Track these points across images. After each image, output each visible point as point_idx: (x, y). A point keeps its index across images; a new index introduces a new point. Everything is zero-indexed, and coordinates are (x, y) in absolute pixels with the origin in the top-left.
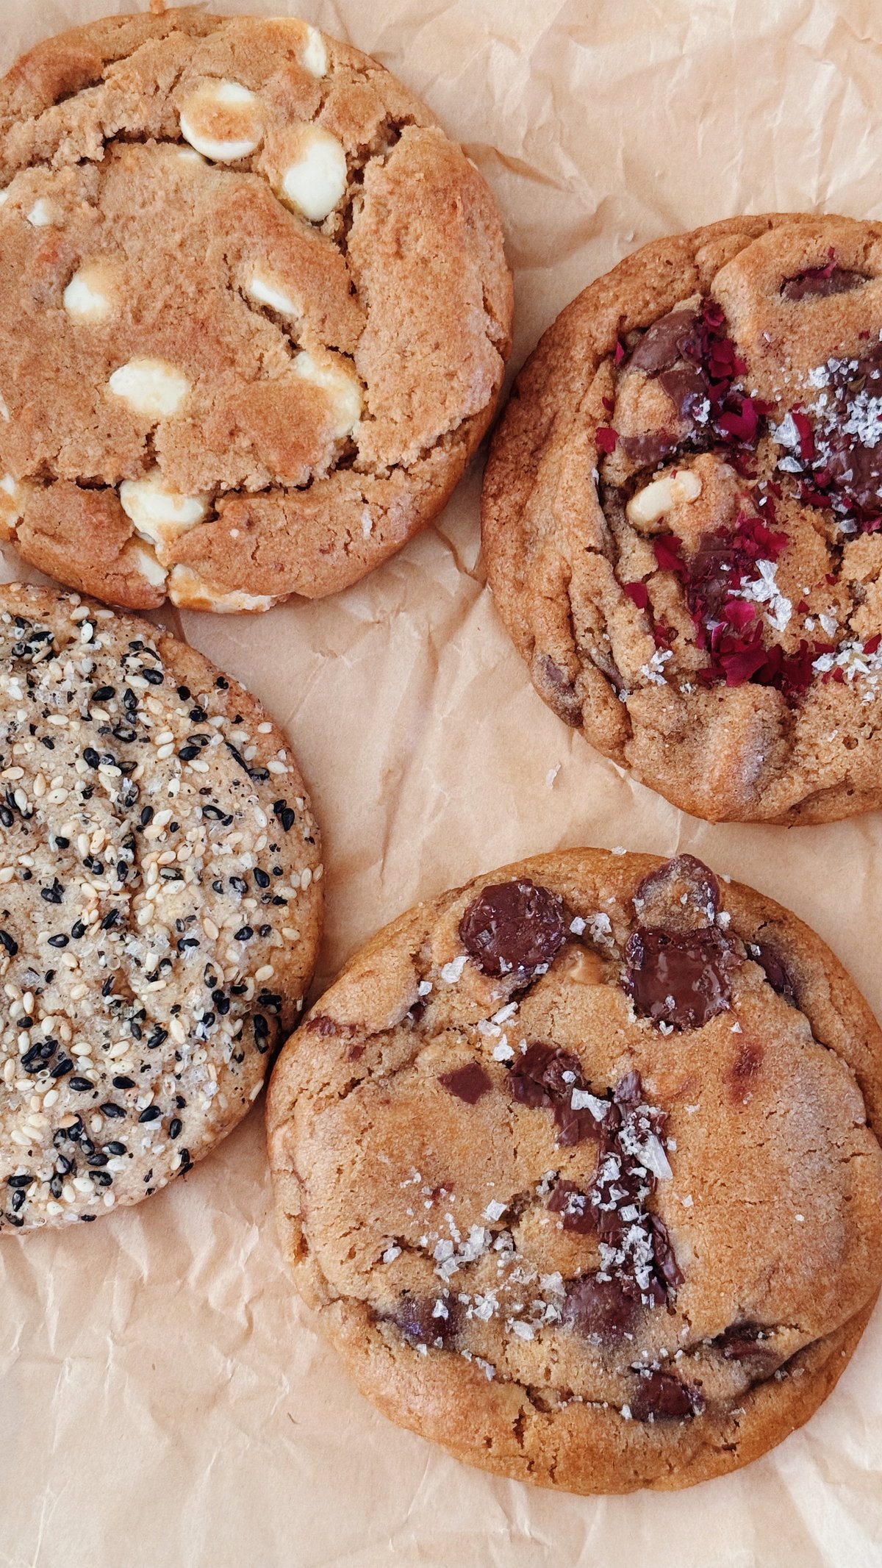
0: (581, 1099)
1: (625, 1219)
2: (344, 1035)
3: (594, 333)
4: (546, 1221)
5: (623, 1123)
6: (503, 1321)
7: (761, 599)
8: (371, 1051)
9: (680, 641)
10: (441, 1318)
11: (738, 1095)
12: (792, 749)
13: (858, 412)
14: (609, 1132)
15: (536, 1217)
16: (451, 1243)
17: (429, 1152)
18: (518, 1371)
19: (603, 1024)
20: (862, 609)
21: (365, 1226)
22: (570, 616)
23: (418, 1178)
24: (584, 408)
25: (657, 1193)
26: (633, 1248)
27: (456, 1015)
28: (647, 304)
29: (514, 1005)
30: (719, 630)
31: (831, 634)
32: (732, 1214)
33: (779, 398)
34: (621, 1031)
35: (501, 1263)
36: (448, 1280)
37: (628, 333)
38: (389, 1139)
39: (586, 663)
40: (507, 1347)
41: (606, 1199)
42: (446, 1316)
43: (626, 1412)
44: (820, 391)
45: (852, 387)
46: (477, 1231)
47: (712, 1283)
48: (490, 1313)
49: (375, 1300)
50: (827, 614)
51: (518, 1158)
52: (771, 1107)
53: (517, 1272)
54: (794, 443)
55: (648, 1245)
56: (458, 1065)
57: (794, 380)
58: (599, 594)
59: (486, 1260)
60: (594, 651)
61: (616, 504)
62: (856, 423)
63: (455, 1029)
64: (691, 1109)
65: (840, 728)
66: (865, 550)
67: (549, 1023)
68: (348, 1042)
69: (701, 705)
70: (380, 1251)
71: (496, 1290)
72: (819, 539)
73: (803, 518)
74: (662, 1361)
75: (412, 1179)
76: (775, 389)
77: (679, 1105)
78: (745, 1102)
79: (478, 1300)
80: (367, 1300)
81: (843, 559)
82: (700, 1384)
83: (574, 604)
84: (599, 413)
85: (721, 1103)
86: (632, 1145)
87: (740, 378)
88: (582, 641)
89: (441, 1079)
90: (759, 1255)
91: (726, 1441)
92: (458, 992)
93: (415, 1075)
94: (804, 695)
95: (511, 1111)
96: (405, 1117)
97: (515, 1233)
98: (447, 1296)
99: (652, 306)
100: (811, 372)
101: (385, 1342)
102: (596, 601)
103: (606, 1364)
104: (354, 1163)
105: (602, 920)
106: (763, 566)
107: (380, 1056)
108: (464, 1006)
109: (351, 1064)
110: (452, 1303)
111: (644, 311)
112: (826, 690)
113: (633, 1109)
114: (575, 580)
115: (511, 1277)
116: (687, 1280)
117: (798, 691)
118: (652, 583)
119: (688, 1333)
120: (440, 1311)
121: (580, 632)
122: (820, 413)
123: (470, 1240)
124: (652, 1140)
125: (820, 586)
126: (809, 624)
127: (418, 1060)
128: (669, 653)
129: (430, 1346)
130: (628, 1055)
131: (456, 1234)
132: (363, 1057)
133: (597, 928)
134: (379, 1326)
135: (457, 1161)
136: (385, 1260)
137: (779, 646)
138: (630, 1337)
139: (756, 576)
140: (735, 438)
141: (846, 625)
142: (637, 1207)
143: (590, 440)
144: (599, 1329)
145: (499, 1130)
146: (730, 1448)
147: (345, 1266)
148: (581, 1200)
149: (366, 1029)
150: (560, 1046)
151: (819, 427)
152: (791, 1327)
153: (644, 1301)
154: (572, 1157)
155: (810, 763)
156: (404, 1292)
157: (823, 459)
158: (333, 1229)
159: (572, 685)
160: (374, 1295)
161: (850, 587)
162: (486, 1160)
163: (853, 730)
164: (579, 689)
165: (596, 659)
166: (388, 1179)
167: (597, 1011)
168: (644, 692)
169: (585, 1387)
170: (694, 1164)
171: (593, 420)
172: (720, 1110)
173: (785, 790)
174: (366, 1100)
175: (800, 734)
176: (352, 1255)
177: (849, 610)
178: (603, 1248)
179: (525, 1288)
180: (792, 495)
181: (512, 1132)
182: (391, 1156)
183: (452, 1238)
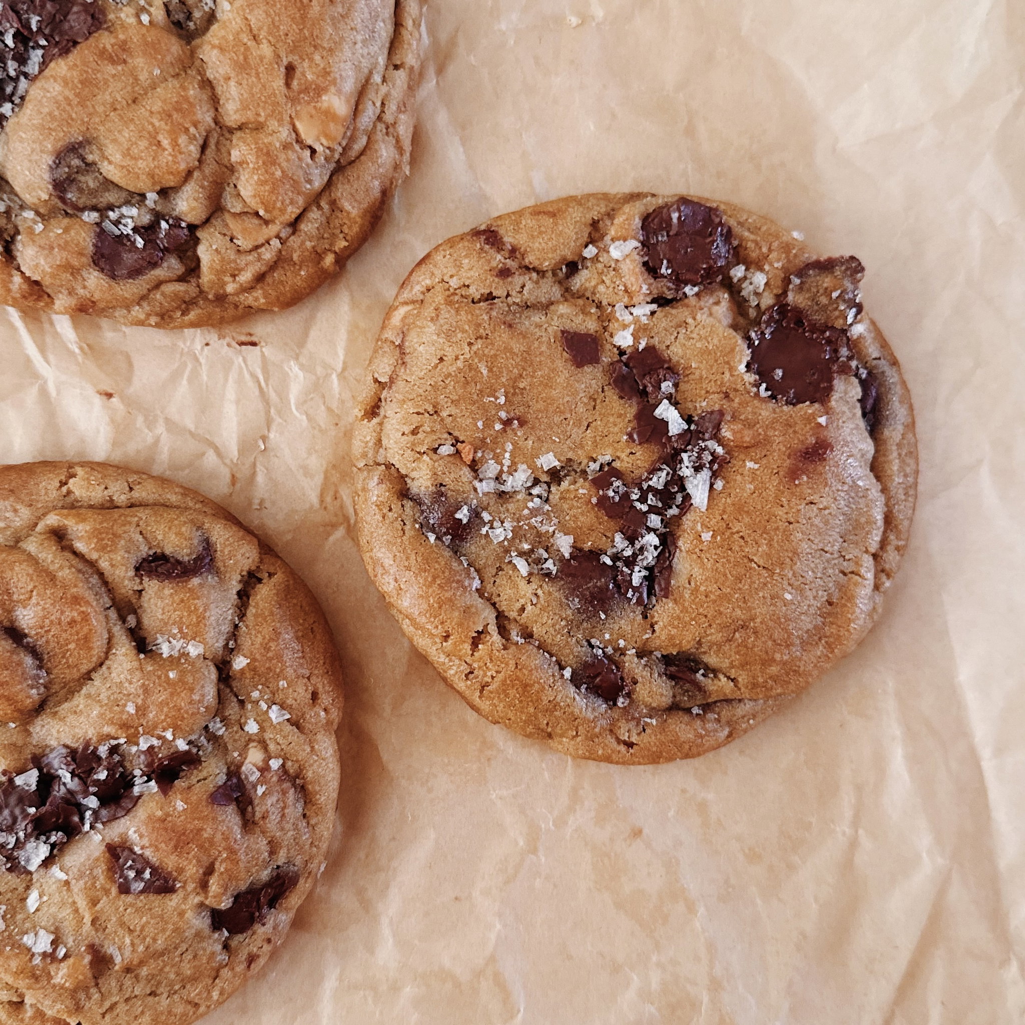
0: (666, 412)
1: (648, 524)
2: (502, 253)
4: (585, 491)
5: (690, 447)
6: (507, 551)
8: (518, 280)
10: (461, 520)
11: (793, 474)
14: (674, 449)
15: (578, 485)
16: (499, 468)
17: (521, 385)
18: (499, 595)
19: (716, 361)
21: (439, 415)
23: (502, 400)
25: (684, 518)
26: (642, 549)
27: (601, 288)
29: (654, 307)
32: (737, 564)
34: (727, 375)
35: (530, 505)
36: (481, 495)
38: (496, 355)
40: (500, 573)
41: (643, 499)
42: (465, 521)
43: (567, 673)
46: (524, 471)
47: (690, 610)
48: (502, 538)
49: (413, 479)
51: (588, 431)
52: (815, 498)
53: (539, 519)
55: (656, 554)
56: (582, 329)
59: (519, 497)
63: (593, 301)
64: (750, 465)
67: (673, 337)
68: (503, 260)
70: (439, 442)
71: (515, 524)
74: (617, 649)
75: (497, 398)
77: (742, 456)
78: (797, 482)
79: (497, 524)
80: (407, 476)
82: (635, 682)
85: (777, 473)
86: (687, 467)
89: (563, 332)
90: (739, 607)
91: (629, 737)
92: (614, 270)
93: (543, 318)
95: (603, 391)
96: (517, 346)
97: (553, 489)
98: (473, 507)
101: (404, 517)
103: (572, 627)
104: (457, 358)
105: (760, 279)
107: (523, 287)
108: (613, 285)
109: (497, 280)
110: (476, 514)
113: (704, 440)
115: (533, 520)
116: (671, 597)
119: (647, 639)
120: (463, 515)
123: (515, 474)
124: (705, 474)
127: (552, 308)
129: (438, 538)
130: (722, 395)
131: (507, 462)
132: (510, 279)
133: (751, 284)
134: (405, 502)
135: (541, 405)
136: (438, 451)
138: (603, 616)
142: (662, 520)
144: (582, 598)
145: (585, 400)
146: (630, 745)
147: (405, 437)
148: (622, 489)
149: (523, 259)
150: (670, 360)
152: (729, 678)
153: (629, 595)
154: (632, 453)
156: (441, 485)
158: (410, 403)
160: (413, 474)
162: (562, 418)
166: (478, 387)
167: (718, 348)
169: (546, 637)
170: (728, 510)
172: (773, 477)
174: (494, 313)
176: (414, 432)
178: (618, 537)
179: (539, 534)
181: (594, 408)
182: (490, 370)
183: (502, 465)
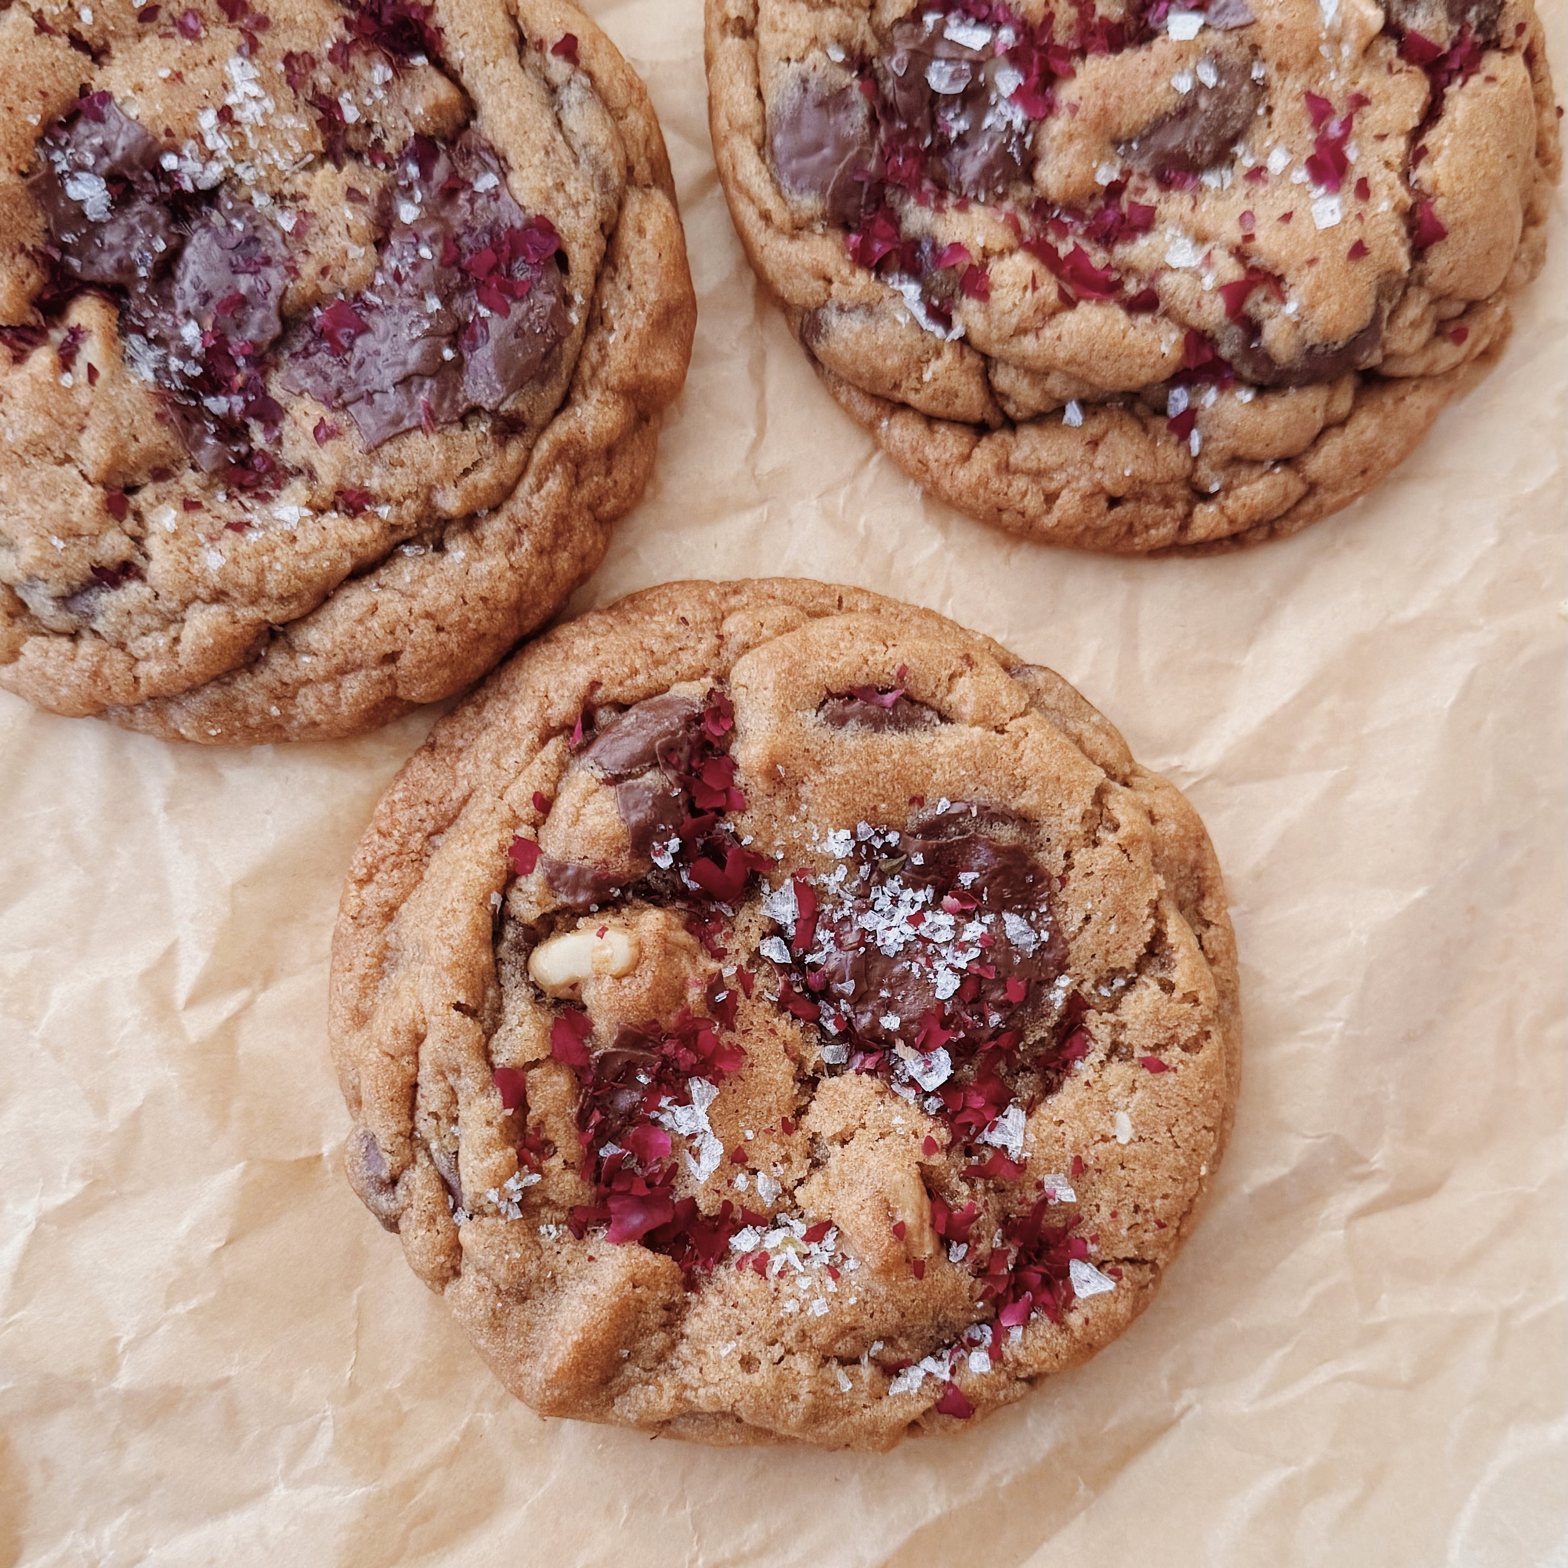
3: (551, 695)
7: (684, 1131)
9: (555, 1163)
12: (673, 1346)
13: (883, 903)
20: (818, 1177)
22: (415, 1086)
24: (508, 798)
28: (635, 672)
30: (616, 1160)
31: (769, 1202)
33: (780, 856)
37: (601, 706)
39: (421, 1156)
44: (838, 862)
45: (884, 867)
50: (768, 1173)
54: (789, 922)
57: (806, 836)
58: (457, 1071)
60: (434, 1146)
61: (516, 947)
62: (877, 917)
65: (741, 1339)
66: (844, 1095)
69: (562, 1259)
72: (787, 1066)
73: (773, 1031)
76: (778, 843)
81: (813, 1098)
83: (422, 1072)
84: (527, 811)
87: (734, 814)
88: (421, 1125)
94: (709, 1276)
99: (641, 679)
100: (831, 833)
102: (451, 1079)
106: (697, 1087)
111: (628, 682)
112: (738, 1279)
114: (429, 1042)
117: (705, 1266)
118: (535, 1073)
121: (421, 1114)
122: (833, 888)
125: (771, 1130)
126: (741, 1181)
128: (536, 1178)
137: (692, 1199)
139: (684, 1100)
140: (708, 895)
141: (789, 1193)
143: (501, 848)
151: (828, 908)
155: (689, 1375)
157: (820, 954)
159: (394, 1181)
161: (813, 1140)
163: (756, 1347)
164: (400, 1191)
165: (436, 1155)
168: (487, 1222)
171: (515, 821)
173: (648, 1402)
175: (688, 1330)
177: (800, 1175)
180: (767, 995)
